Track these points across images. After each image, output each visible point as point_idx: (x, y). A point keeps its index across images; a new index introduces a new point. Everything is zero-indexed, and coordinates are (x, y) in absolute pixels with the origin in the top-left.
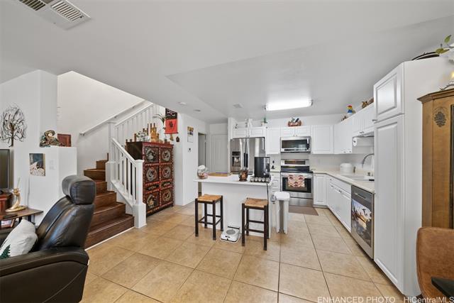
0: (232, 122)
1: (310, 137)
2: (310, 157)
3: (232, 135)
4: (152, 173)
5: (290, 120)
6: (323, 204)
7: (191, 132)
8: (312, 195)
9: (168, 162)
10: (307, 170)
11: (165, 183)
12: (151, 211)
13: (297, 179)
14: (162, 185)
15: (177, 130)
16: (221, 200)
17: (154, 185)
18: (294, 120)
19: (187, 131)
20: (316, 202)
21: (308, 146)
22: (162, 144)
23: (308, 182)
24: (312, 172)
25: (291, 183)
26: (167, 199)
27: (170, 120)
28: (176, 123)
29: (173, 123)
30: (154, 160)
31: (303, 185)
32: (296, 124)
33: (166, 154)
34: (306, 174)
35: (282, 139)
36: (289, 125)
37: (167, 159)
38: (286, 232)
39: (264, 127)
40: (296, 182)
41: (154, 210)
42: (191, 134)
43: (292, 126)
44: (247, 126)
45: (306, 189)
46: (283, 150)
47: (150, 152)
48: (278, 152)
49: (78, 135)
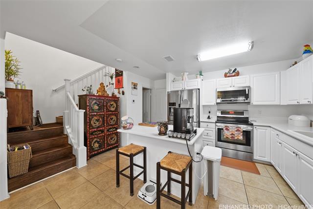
0: (170, 77)
1: (249, 87)
2: (249, 108)
3: (170, 88)
4: (97, 120)
5: (227, 71)
6: (266, 159)
7: (135, 86)
8: (252, 149)
9: (113, 111)
10: (246, 121)
11: (110, 128)
12: (96, 152)
13: (233, 131)
14: (108, 131)
15: (122, 85)
16: (144, 151)
17: (99, 131)
18: (230, 70)
19: (131, 86)
20: (256, 157)
21: (247, 96)
22: (108, 97)
23: (248, 135)
24: (252, 125)
25: (226, 134)
26: (113, 142)
27: (118, 78)
28: (122, 79)
29: (120, 80)
30: (99, 109)
31: (241, 138)
32: (234, 74)
33: (112, 105)
34: (245, 126)
35: (218, 90)
36: (226, 76)
37: (113, 109)
38: (216, 197)
39: (199, 80)
40: (232, 134)
41: (99, 151)
42: (135, 88)
43: (229, 77)
44: (183, 79)
45: (244, 142)
46: (219, 101)
47: (96, 103)
48: (214, 103)
49: (52, 91)
